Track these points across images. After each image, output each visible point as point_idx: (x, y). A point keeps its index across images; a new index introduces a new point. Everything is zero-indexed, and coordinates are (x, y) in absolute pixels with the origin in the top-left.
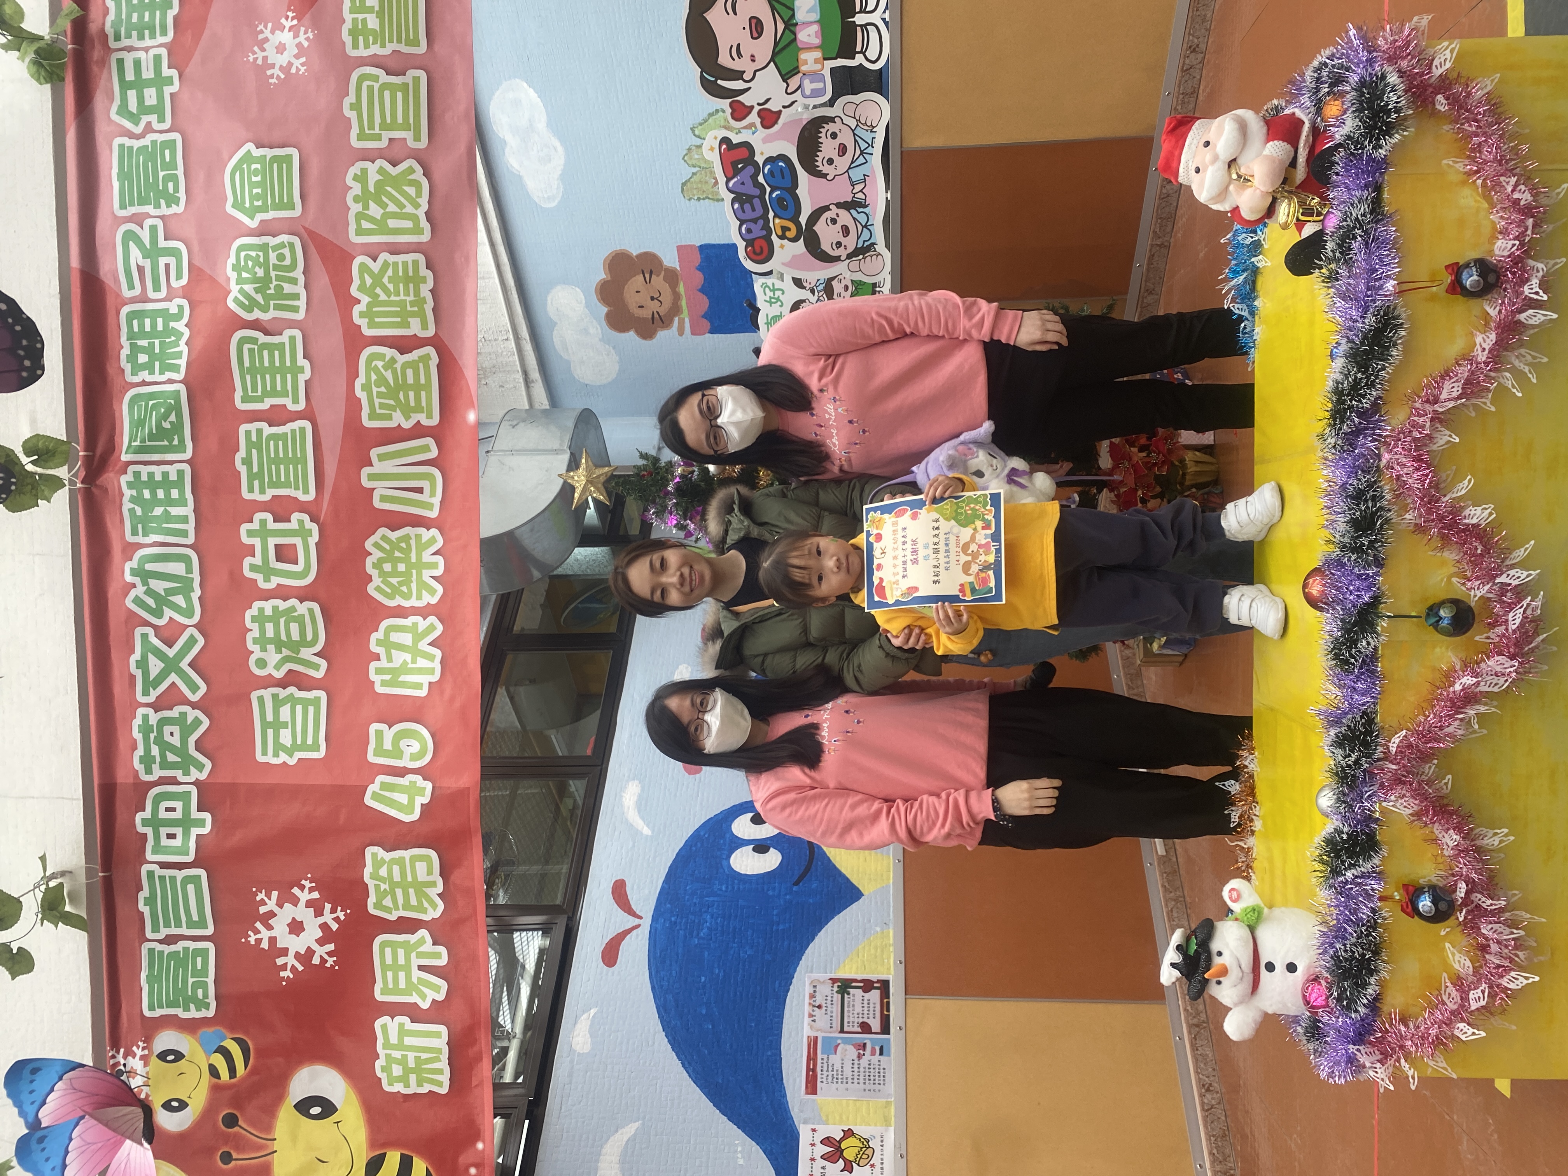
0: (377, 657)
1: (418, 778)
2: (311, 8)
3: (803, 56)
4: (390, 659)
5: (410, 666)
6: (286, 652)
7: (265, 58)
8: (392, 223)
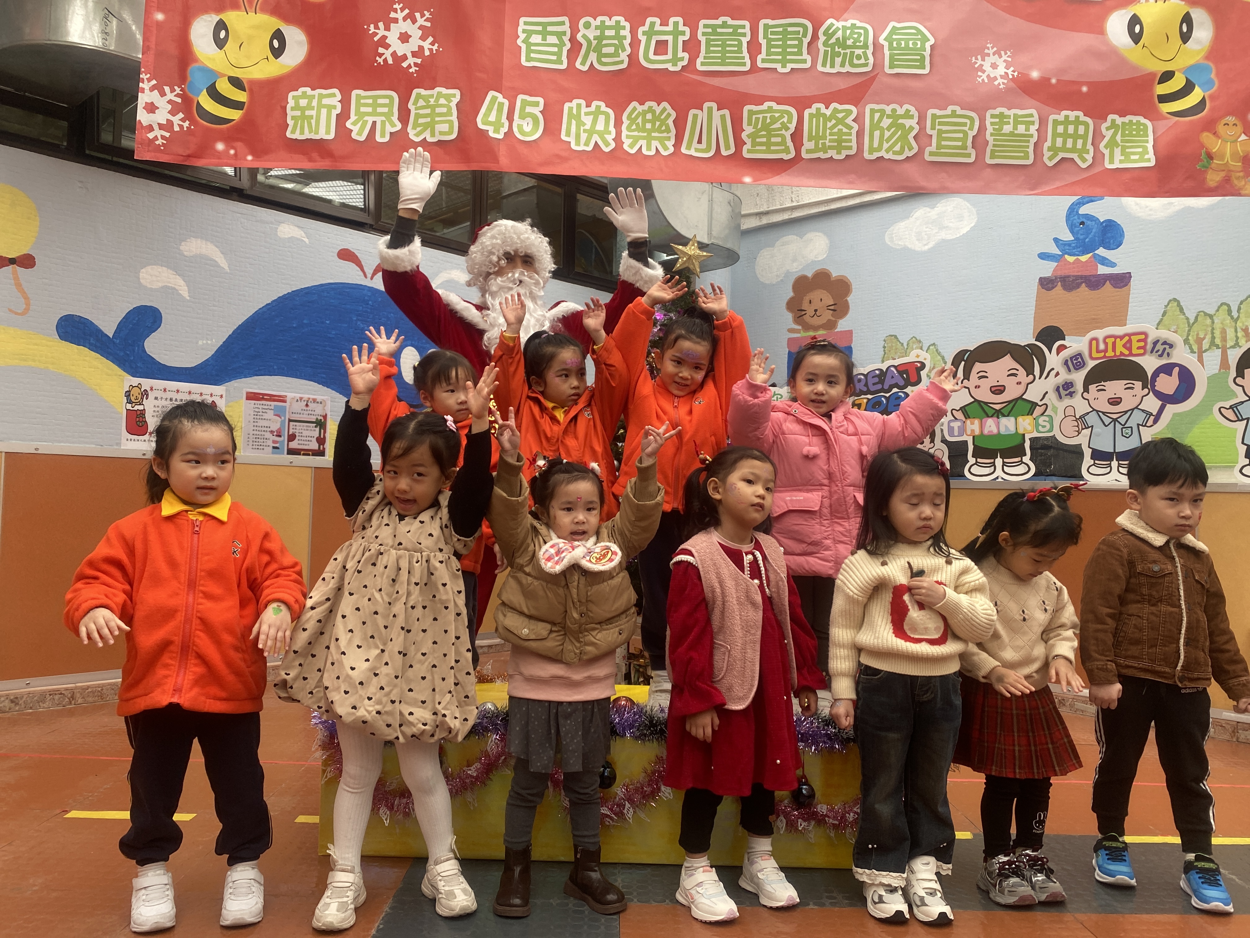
0: (588, 106)
1: (505, 129)
2: (1020, 88)
3: (977, 422)
4: (587, 114)
5: (582, 128)
6: (594, 43)
7: (988, 55)
8: (877, 133)
